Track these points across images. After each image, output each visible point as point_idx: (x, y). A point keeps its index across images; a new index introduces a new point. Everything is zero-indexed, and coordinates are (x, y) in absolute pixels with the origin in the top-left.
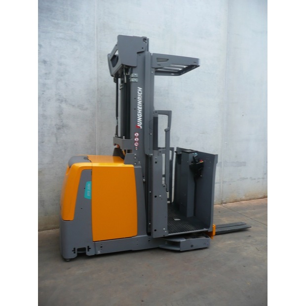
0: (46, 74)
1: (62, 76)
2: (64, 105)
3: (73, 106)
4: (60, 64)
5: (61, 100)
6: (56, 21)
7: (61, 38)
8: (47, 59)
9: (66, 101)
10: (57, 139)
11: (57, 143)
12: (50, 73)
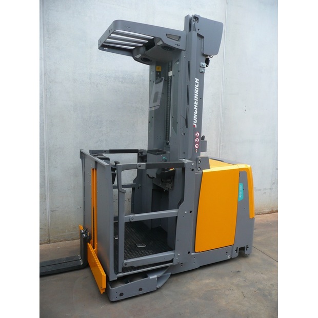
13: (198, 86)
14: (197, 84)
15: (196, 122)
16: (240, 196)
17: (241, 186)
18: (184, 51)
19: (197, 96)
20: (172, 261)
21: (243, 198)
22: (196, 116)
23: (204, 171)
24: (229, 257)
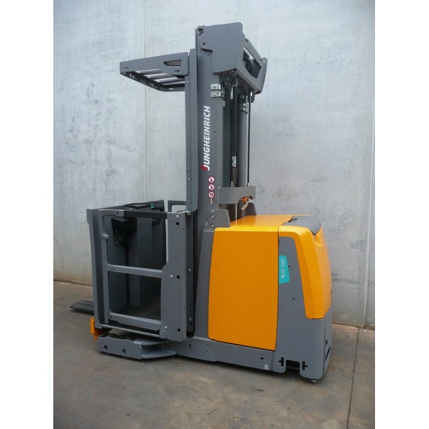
0: (97, 114)
1: (111, 114)
2: (112, 148)
3: (121, 147)
4: (109, 101)
5: (111, 142)
6: (105, 53)
7: (109, 71)
8: (98, 98)
9: (114, 142)
10: (106, 187)
11: (106, 191)
12: (100, 113)
13: (209, 116)
14: (207, 113)
15: (208, 164)
16: (283, 277)
17: (283, 261)
18: (187, 75)
19: (209, 128)
20: (158, 332)
21: (288, 280)
22: (209, 155)
23: (218, 229)
24: (266, 367)
